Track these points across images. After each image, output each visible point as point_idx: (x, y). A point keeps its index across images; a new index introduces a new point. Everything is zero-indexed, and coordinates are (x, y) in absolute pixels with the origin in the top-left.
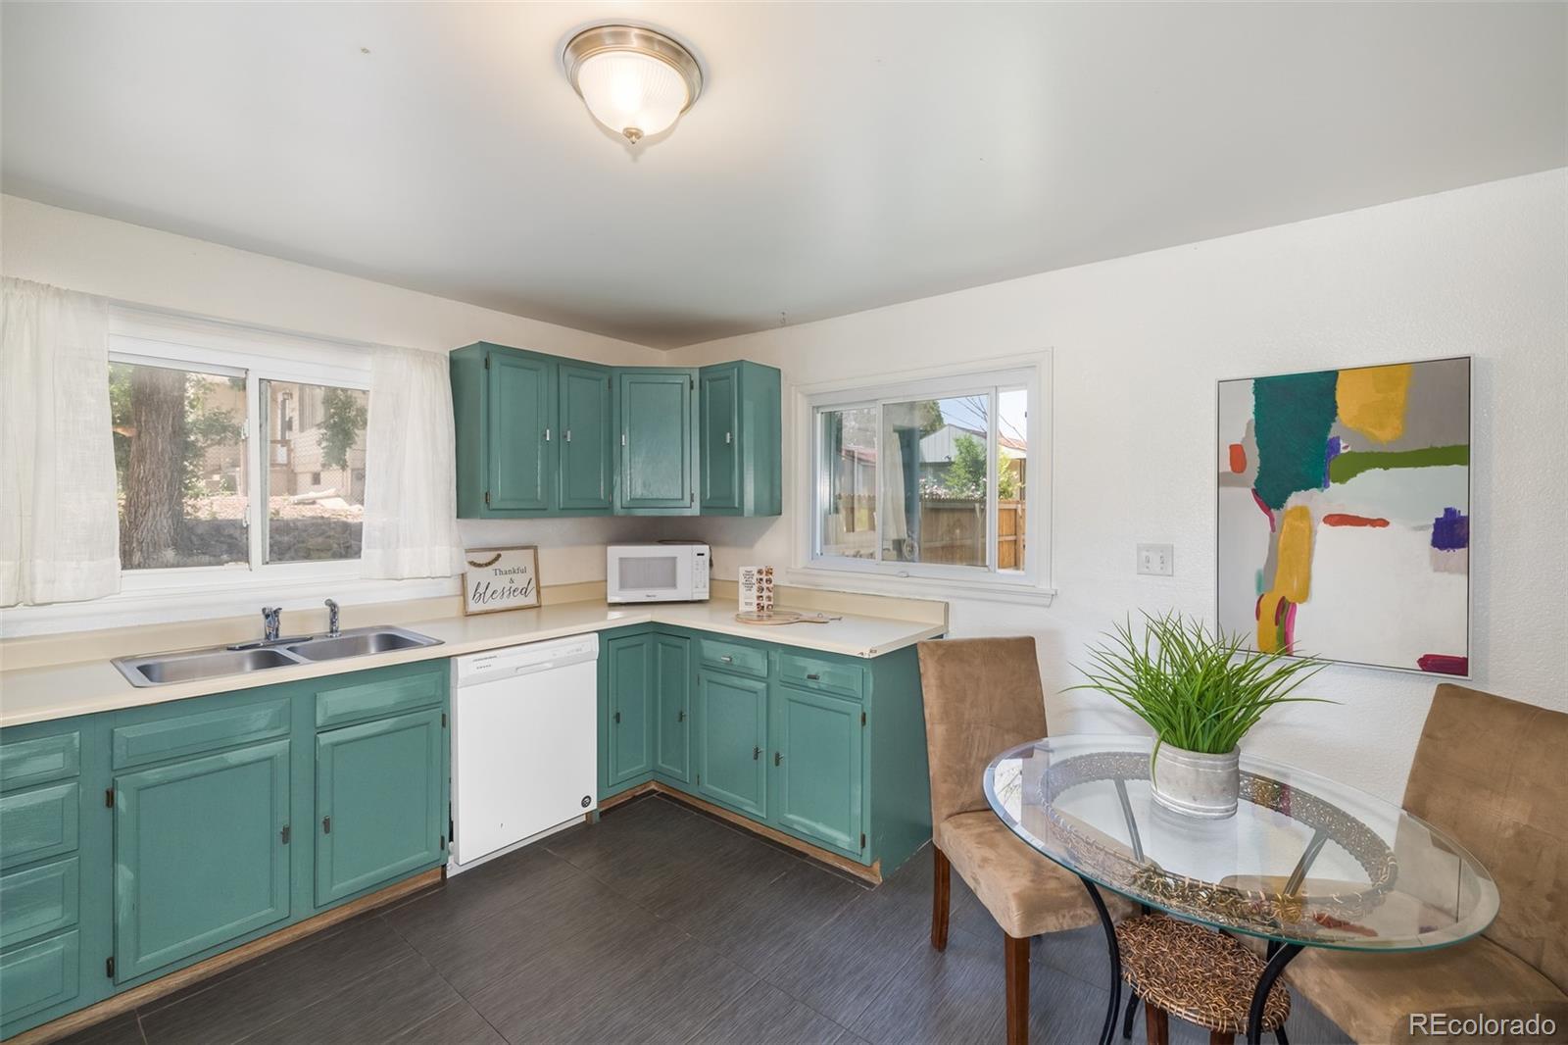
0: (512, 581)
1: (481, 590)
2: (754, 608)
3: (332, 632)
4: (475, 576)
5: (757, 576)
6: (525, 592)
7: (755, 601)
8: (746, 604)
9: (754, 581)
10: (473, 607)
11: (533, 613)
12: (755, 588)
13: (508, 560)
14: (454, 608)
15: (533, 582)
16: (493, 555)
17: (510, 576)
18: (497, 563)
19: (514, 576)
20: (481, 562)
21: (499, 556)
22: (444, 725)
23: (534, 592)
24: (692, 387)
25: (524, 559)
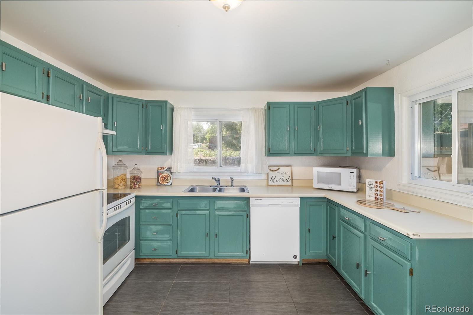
0: (283, 177)
1: (273, 178)
2: (374, 199)
3: (232, 185)
4: (271, 174)
5: (374, 184)
6: (287, 180)
7: (374, 196)
8: (369, 196)
9: (373, 186)
10: (270, 183)
11: (290, 188)
12: (374, 189)
13: (282, 170)
14: (264, 183)
15: (290, 178)
16: (277, 168)
17: (283, 175)
18: (278, 170)
19: (284, 175)
20: (273, 170)
21: (279, 168)
22: (247, 217)
23: (291, 181)
24: (347, 104)
25: (287, 170)
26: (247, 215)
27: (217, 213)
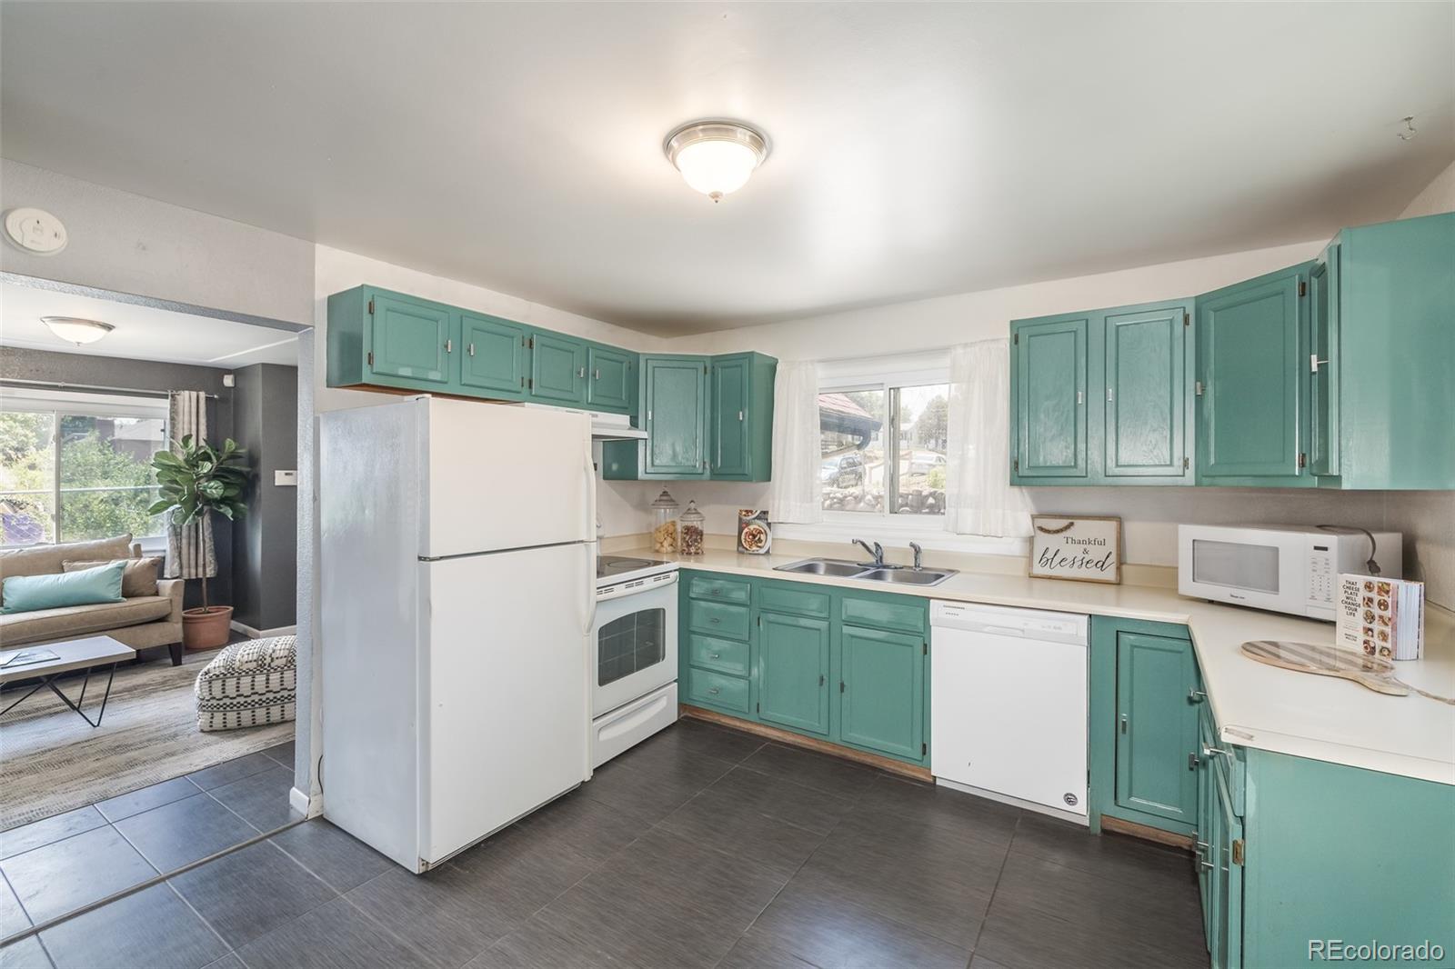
0: (1085, 551)
1: (1050, 555)
2: (1360, 649)
3: (916, 566)
4: (1043, 541)
5: (1363, 593)
6: (1101, 565)
7: (1361, 637)
8: (1348, 636)
9: (1359, 600)
10: (1038, 569)
11: (1113, 589)
12: (1361, 611)
13: (1082, 529)
14: (1021, 571)
15: (1113, 558)
16: (1065, 522)
17: (1085, 546)
18: (1068, 531)
19: (1088, 547)
20: (1050, 529)
21: (1072, 524)
22: (925, 652)
23: (1113, 567)
25: (1107, 530)
26: (925, 645)
27: (847, 630)
